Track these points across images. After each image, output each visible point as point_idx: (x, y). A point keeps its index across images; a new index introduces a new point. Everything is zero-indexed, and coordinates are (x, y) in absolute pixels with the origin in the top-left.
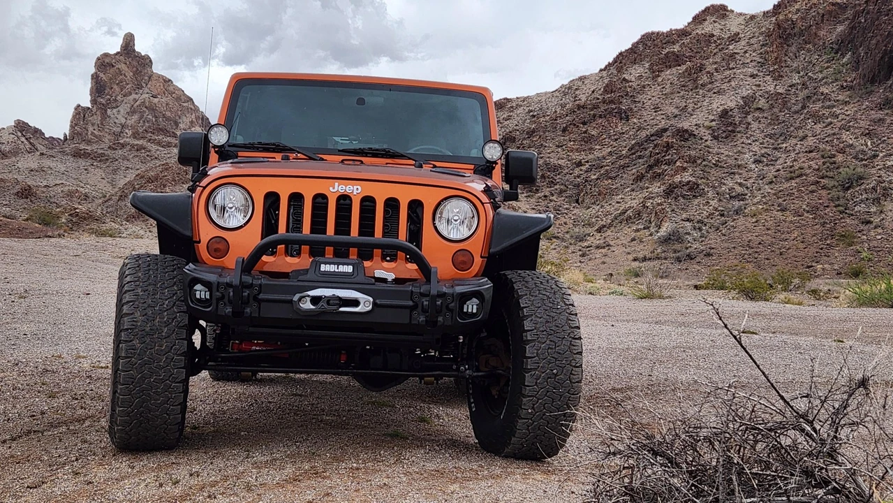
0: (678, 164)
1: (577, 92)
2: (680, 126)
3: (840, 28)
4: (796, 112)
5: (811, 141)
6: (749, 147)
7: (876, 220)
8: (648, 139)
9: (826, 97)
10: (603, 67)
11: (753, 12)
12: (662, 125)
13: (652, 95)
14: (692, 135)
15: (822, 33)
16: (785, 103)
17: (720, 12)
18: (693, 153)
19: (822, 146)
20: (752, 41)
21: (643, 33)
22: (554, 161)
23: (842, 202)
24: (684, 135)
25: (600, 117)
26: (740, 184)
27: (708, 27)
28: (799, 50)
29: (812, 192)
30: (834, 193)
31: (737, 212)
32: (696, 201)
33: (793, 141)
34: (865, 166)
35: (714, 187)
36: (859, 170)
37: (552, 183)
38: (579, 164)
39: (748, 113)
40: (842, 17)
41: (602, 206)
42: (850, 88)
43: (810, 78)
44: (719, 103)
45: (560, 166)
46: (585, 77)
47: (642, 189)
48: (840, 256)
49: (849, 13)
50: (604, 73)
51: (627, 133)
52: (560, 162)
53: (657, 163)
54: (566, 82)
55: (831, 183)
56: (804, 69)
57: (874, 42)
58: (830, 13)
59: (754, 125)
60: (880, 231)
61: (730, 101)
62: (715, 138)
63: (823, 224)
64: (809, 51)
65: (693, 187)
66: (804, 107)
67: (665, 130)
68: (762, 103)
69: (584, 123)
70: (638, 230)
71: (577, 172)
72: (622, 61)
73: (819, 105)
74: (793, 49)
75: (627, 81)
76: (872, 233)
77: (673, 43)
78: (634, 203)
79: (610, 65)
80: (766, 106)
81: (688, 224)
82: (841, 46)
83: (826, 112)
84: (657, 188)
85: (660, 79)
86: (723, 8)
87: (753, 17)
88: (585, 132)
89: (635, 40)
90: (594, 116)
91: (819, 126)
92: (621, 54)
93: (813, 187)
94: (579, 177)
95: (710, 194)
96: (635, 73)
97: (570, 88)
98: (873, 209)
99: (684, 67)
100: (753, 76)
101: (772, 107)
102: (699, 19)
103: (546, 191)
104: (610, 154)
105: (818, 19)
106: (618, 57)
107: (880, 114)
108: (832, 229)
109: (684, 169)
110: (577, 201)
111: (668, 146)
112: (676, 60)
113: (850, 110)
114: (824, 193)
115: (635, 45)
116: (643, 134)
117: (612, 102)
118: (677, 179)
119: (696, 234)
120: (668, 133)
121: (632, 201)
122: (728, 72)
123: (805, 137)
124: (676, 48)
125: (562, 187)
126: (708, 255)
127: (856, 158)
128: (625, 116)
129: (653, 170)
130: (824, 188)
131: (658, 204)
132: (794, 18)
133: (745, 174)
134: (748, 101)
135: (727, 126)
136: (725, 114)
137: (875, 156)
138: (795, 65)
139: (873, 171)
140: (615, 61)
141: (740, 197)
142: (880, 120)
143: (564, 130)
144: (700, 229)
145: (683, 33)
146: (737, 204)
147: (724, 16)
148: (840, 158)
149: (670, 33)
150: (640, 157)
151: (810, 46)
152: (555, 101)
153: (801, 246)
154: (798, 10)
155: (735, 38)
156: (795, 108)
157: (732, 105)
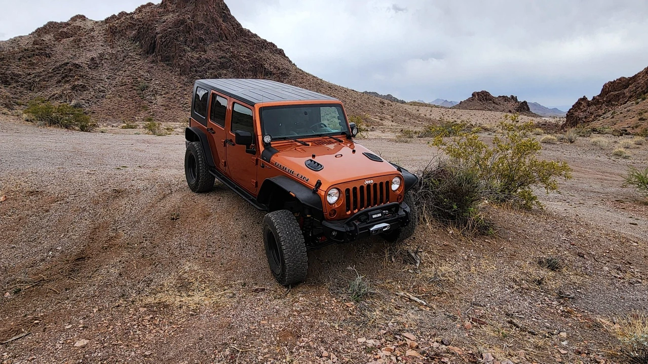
0: (76, 77)
1: (19, 42)
2: (74, 62)
3: (134, 32)
4: (121, 61)
5: (128, 73)
6: (104, 73)
7: (154, 102)
8: (60, 66)
9: (132, 57)
10: (30, 33)
11: (97, 20)
12: (66, 61)
13: (59, 48)
14: (80, 66)
15: (127, 33)
16: (116, 58)
17: (83, 18)
18: (82, 73)
19: (132, 75)
20: (100, 32)
21: (48, 21)
22: (16, 72)
23: (141, 95)
24: (77, 66)
25: (37, 55)
26: (103, 87)
27: (78, 23)
28: (119, 38)
29: (131, 91)
30: (138, 92)
31: (102, 97)
32: (85, 92)
33: (121, 72)
34: (148, 83)
35: (92, 87)
36: (146, 84)
37: (17, 82)
38: (29, 74)
39: (102, 60)
40: (134, 28)
41: (43, 92)
42: (140, 55)
43: (125, 49)
44: (90, 55)
45: (20, 75)
46: (22, 37)
47: (61, 86)
48: (143, 114)
49: (137, 27)
50: (31, 36)
51: (51, 63)
52: (19, 73)
53: (66, 76)
54: (12, 38)
55: (137, 88)
56: (122, 45)
57: (147, 39)
58: (130, 26)
59: (105, 65)
60: (156, 105)
61: (94, 55)
62: (90, 68)
63: (136, 103)
64: (123, 39)
65: (84, 87)
66: (124, 60)
67: (68, 63)
68: (107, 56)
69: (29, 57)
70: (61, 103)
71: (29, 77)
72: (40, 32)
73: (129, 59)
74: (117, 37)
75: (44, 41)
76: (153, 106)
77: (64, 27)
78: (58, 92)
79: (33, 33)
80: (109, 58)
81: (83, 101)
82: (135, 39)
83: (132, 62)
84: (67, 86)
85: (62, 42)
86: (84, 17)
87: (97, 22)
88: (30, 61)
89: (45, 24)
90: (34, 54)
91: (130, 67)
92: (39, 29)
93: (131, 89)
94: (30, 79)
95: (91, 90)
96: (47, 38)
97: (14, 40)
98: (153, 98)
99: (72, 39)
100: (102, 46)
101: (111, 59)
102: (74, 19)
103: (15, 85)
104: (44, 71)
105: (125, 27)
106: (37, 30)
107: (152, 65)
108: (139, 105)
109: (79, 79)
110: (30, 90)
111: (71, 70)
112: (66, 35)
113: (141, 62)
114: (135, 91)
115: (45, 26)
116: (58, 64)
117: (41, 49)
118: (76, 83)
119: (87, 105)
120: (69, 65)
121: (58, 91)
122: (92, 43)
123: (125, 71)
124: (65, 30)
125: (22, 83)
126: (93, 113)
127: (145, 79)
128: (48, 56)
129: (65, 79)
130: (134, 90)
131: (69, 93)
132: (116, 25)
133: (104, 83)
134: (101, 56)
135: (94, 64)
136: (93, 59)
137: (152, 80)
138: (118, 44)
139: (151, 85)
140: (36, 31)
141: (103, 91)
142: (152, 67)
143: (19, 59)
144: (88, 103)
145: (67, 24)
146: (102, 94)
147: (84, 20)
148: (139, 79)
149: (61, 23)
150: (58, 73)
151: (122, 37)
152: (7, 45)
153: (129, 110)
154: (117, 23)
155: (92, 30)
156: (120, 60)
157: (95, 56)
